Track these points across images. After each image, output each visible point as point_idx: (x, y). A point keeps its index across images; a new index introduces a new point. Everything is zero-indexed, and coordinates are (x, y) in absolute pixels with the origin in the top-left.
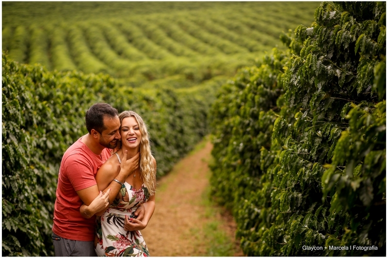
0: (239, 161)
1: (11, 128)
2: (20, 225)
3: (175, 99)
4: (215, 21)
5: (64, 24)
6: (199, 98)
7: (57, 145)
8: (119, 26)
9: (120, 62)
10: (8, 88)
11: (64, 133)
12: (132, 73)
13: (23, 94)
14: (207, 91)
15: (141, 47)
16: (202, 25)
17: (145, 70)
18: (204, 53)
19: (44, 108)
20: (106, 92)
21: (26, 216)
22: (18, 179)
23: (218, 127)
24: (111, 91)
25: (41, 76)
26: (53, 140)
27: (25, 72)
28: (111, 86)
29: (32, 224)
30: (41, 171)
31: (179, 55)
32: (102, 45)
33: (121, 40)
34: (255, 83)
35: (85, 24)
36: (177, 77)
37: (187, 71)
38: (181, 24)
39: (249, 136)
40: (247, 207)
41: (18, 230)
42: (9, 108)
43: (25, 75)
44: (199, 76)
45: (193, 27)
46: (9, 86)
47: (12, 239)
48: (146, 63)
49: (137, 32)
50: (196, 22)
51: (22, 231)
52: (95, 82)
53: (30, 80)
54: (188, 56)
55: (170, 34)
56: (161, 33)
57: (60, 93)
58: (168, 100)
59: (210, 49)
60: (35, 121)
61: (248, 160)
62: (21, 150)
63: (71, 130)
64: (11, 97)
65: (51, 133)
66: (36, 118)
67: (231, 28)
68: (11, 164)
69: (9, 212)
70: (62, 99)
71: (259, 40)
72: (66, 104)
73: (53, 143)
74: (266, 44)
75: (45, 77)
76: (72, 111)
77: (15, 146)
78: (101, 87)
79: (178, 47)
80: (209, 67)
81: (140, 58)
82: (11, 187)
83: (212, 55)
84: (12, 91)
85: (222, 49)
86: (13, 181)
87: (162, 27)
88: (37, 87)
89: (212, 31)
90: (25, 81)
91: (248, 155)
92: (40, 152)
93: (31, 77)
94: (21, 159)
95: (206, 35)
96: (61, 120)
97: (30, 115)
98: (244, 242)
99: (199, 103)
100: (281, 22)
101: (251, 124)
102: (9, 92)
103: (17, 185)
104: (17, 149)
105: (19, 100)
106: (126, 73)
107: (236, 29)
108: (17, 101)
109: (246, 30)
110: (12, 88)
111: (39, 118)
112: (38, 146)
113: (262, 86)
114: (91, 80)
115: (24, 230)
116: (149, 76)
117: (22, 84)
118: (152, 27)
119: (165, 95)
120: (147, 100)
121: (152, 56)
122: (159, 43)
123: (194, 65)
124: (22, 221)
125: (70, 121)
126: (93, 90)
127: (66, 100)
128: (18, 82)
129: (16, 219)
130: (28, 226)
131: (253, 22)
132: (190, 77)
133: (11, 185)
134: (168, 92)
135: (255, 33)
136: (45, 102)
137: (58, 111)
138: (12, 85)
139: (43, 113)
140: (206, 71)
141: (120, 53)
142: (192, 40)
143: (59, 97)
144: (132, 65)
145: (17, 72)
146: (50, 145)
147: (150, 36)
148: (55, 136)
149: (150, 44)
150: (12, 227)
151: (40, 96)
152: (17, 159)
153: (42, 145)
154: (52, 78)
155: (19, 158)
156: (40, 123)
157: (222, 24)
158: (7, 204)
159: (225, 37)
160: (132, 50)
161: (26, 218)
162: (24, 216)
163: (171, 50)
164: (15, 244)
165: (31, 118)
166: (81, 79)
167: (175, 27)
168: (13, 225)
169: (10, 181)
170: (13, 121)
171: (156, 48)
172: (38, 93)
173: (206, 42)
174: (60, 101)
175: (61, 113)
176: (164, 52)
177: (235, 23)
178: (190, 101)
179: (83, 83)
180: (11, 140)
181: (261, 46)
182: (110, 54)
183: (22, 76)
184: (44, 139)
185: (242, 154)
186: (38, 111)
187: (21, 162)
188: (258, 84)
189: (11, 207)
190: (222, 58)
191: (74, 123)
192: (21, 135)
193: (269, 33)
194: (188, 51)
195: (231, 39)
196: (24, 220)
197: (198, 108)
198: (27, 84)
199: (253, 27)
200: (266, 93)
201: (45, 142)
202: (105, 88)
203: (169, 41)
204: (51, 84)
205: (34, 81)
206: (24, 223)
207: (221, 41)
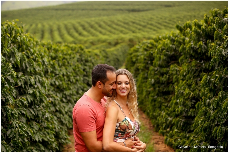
0: (152, 89)
1: (37, 79)
2: (44, 136)
3: (107, 53)
4: (118, 20)
5: (57, 22)
6: (115, 53)
7: (61, 83)
8: (79, 23)
9: (81, 38)
10: (35, 56)
11: (63, 75)
12: (86, 42)
13: (43, 59)
14: (118, 50)
15: (88, 32)
16: (113, 22)
17: (91, 41)
18: (114, 33)
19: (54, 64)
20: (80, 53)
21: (47, 130)
22: (42, 110)
23: (132, 68)
24: (82, 52)
25: (52, 47)
26: (59, 80)
27: (43, 45)
28: (82, 49)
29: (50, 136)
30: (53, 99)
31: (104, 34)
32: (73, 31)
33: (80, 29)
34: (161, 49)
35: (66, 22)
36: (104, 44)
37: (108, 41)
38: (104, 22)
39: (158, 76)
40: (165, 117)
41: (43, 140)
42: (36, 68)
43: (43, 46)
44: (113, 43)
45: (109, 23)
46: (36, 55)
47: (39, 145)
48: (91, 38)
49: (87, 26)
50: (111, 21)
51: (45, 140)
52: (75, 48)
53: (46, 49)
54: (108, 35)
55: (100, 26)
56: (96, 26)
57: (61, 55)
58: (104, 54)
59: (117, 32)
60: (49, 71)
61: (157, 89)
62: (43, 91)
63: (67, 73)
64: (37, 61)
65: (58, 76)
66: (50, 69)
67: (125, 23)
68: (37, 101)
69: (37, 130)
70: (62, 58)
71: (136, 28)
72: (64, 60)
73: (59, 82)
74: (139, 29)
75: (53, 47)
76: (66, 64)
77: (40, 90)
78: (78, 50)
79: (103, 31)
80: (117, 40)
81: (88, 36)
82: (38, 114)
83: (118, 34)
84: (37, 57)
85: (121, 32)
86: (39, 110)
87: (97, 23)
88: (49, 52)
89: (117, 25)
90: (44, 50)
91: (157, 85)
92: (52, 88)
93: (46, 47)
94: (43, 98)
95: (115, 26)
96: (62, 69)
97: (47, 68)
98: (167, 139)
99: (116, 55)
100: (145, 21)
101: (159, 70)
102: (35, 58)
103: (41, 113)
104: (41, 92)
105: (41, 63)
106: (83, 42)
107: (127, 24)
108: (40, 63)
109: (131, 24)
110: (38, 56)
111: (52, 70)
112: (51, 85)
113: (165, 51)
114: (74, 47)
115: (46, 140)
116: (93, 43)
117: (42, 52)
118: (93, 23)
119: (103, 52)
120: (96, 55)
121: (93, 35)
122: (96, 30)
123: (111, 38)
124: (45, 134)
125: (66, 69)
126: (74, 52)
127: (64, 58)
128: (40, 51)
129: (41, 133)
130: (48, 137)
131: (134, 21)
132: (110, 43)
133: (38, 113)
134: (104, 51)
135: (135, 25)
136: (54, 61)
137: (60, 64)
138: (37, 54)
139: (53, 66)
140: (116, 41)
141: (80, 34)
142: (109, 28)
143: (60, 57)
144: (85, 39)
145: (40, 46)
146: (57, 83)
147: (92, 27)
148: (60, 78)
149: (92, 30)
150: (39, 139)
151: (51, 57)
152: (41, 97)
153: (53, 83)
154: (57, 48)
155: (42, 97)
156: (52, 72)
157: (121, 21)
158: (36, 125)
159: (123, 27)
160: (85, 33)
161: (47, 132)
162: (46, 130)
163: (101, 32)
164: (41, 148)
165: (47, 70)
166: (69, 47)
167: (102, 23)
168: (40, 137)
169: (37, 111)
170: (38, 75)
171: (94, 32)
172: (50, 56)
173: (115, 29)
174: (61, 59)
175: (62, 65)
176: (98, 33)
177: (126, 21)
178: (112, 54)
179: (70, 49)
180: (38, 86)
181: (137, 31)
182: (76, 35)
183: (42, 47)
184: (54, 80)
185: (153, 85)
186: (51, 66)
187: (43, 99)
188: (163, 50)
189: (38, 127)
190: (122, 36)
191: (68, 70)
192: (43, 82)
193: (140, 25)
194: (108, 33)
195: (125, 28)
196: (46, 134)
197: (115, 57)
198: (45, 52)
199: (134, 23)
200: (167, 54)
201: (55, 82)
202: (80, 51)
203: (100, 29)
204: (56, 51)
205: (48, 49)
206: (46, 135)
207: (121, 29)
